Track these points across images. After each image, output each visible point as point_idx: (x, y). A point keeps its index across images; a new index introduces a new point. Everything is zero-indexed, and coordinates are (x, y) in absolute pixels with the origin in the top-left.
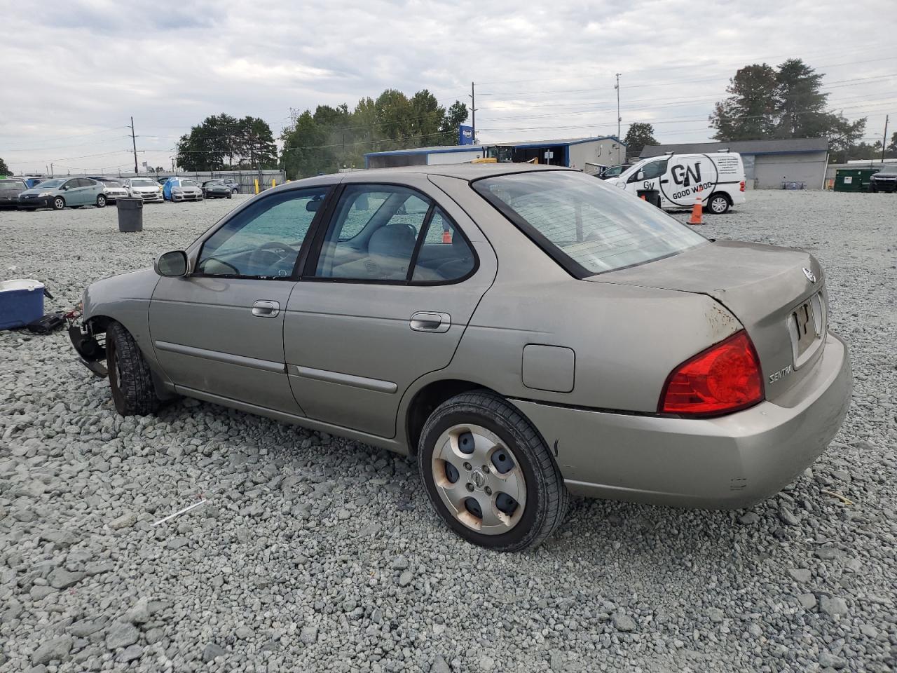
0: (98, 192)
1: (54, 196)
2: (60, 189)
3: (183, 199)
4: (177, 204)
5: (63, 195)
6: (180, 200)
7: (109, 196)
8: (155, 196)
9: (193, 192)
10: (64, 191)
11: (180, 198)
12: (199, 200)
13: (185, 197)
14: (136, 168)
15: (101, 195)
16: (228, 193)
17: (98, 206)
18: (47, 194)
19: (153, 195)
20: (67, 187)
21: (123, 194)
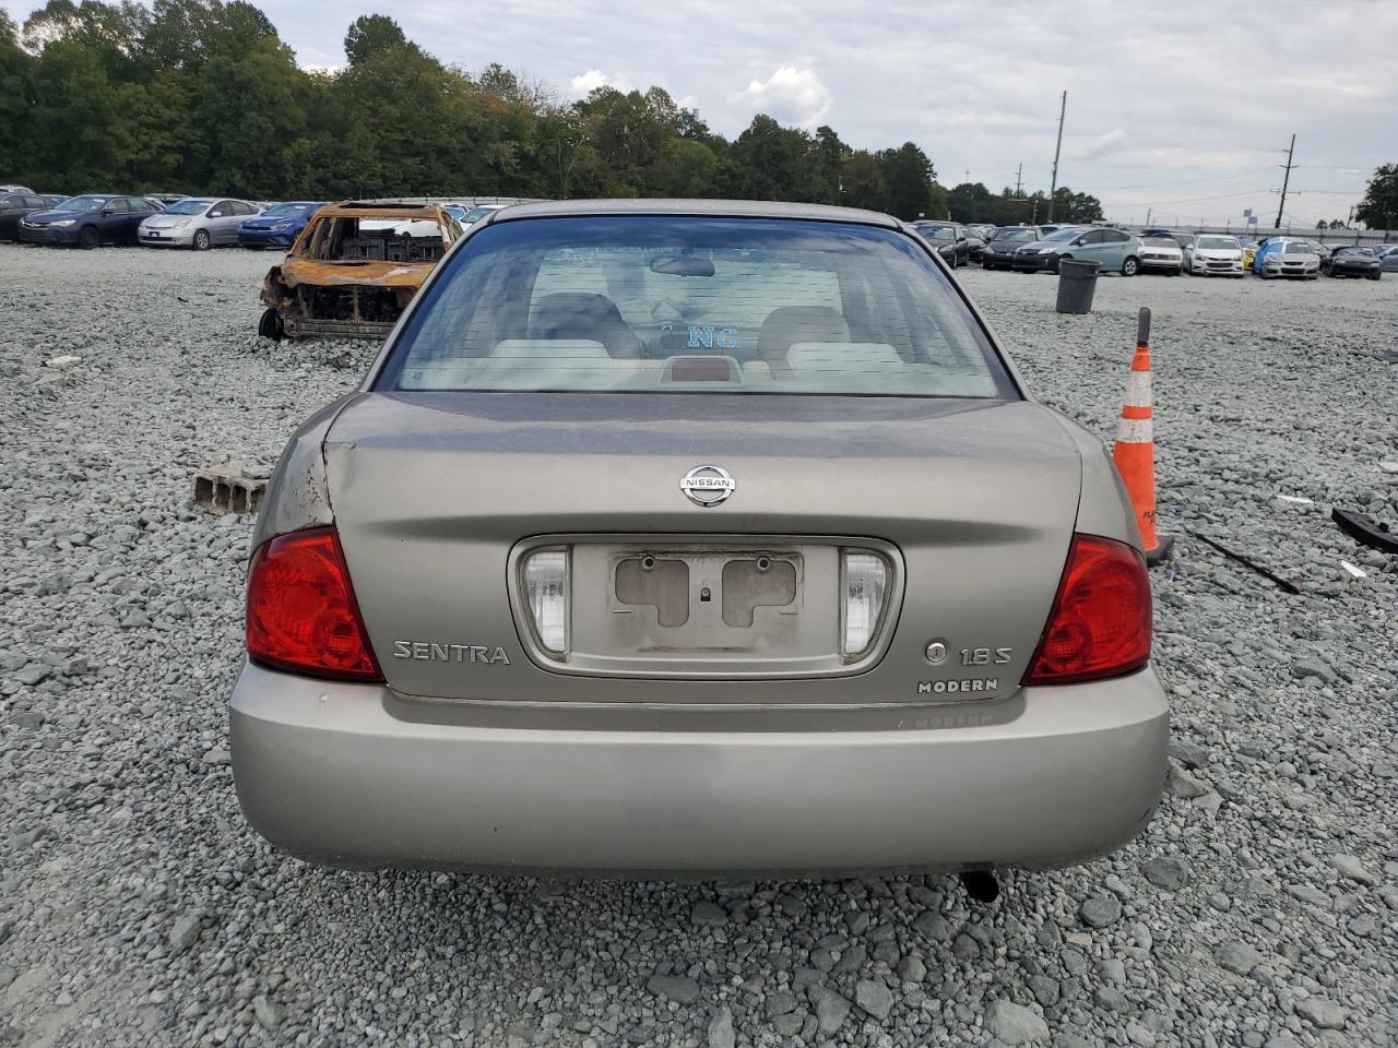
0: (1129, 252)
1: (1060, 253)
2: (1071, 244)
3: (1280, 274)
4: (1269, 282)
5: (1072, 253)
6: (1274, 275)
7: (1146, 260)
8: (1231, 265)
9: (1300, 263)
10: (1076, 247)
11: (1275, 271)
12: (1310, 279)
13: (1284, 270)
14: (1278, 220)
15: (1132, 257)
16: (1375, 269)
17: (1124, 274)
18: (1051, 250)
19: (1227, 264)
20: (1082, 241)
21: (1174, 257)
